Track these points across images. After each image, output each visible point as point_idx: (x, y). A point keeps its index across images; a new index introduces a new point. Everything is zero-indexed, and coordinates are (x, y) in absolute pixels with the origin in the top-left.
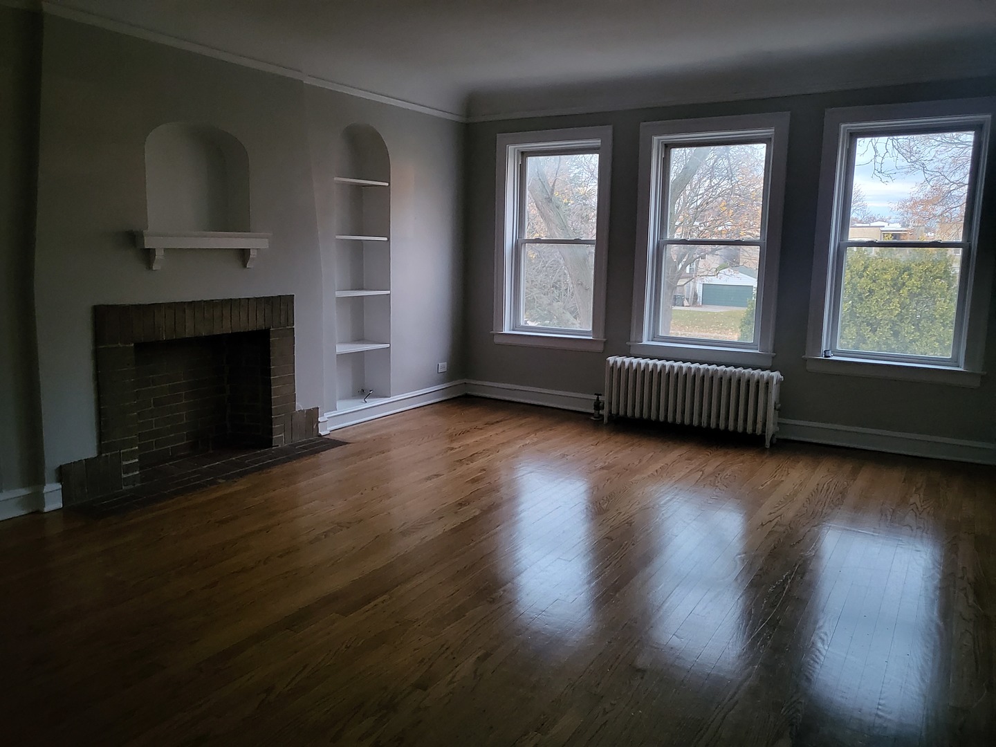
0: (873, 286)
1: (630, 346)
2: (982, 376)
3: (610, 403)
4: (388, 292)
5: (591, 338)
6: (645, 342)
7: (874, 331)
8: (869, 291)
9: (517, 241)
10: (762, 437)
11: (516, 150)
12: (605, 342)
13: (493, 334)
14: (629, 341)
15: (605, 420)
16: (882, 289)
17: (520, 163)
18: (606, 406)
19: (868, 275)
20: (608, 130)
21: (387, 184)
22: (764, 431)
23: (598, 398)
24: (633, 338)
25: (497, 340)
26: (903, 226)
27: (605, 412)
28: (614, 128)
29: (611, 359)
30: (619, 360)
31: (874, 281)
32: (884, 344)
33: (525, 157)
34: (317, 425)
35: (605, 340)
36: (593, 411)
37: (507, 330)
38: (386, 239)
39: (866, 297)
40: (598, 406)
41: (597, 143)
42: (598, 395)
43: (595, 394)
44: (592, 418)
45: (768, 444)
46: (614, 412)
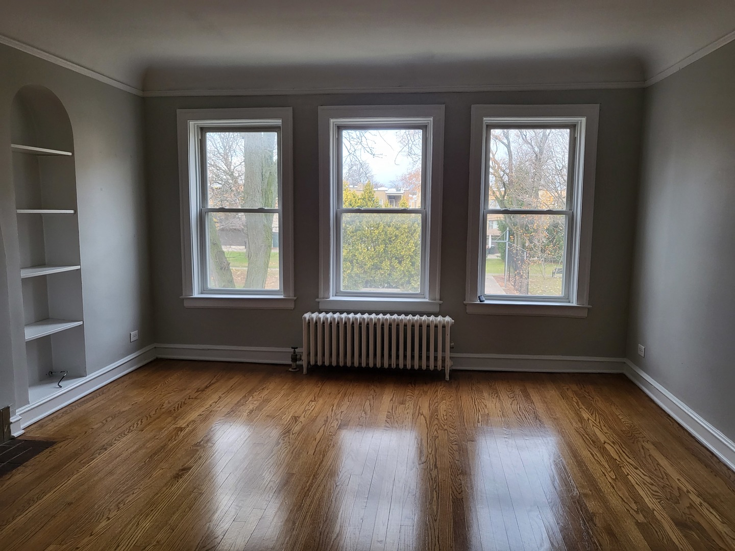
0: (397, 232)
1: (319, 302)
2: (589, 309)
3: (309, 354)
4: (78, 267)
5: (282, 297)
6: (332, 298)
7: (400, 263)
8: (396, 236)
9: (201, 211)
10: (443, 371)
11: (196, 125)
12: (295, 301)
13: (183, 299)
14: (318, 297)
15: (305, 371)
16: (402, 234)
17: (200, 138)
18: (304, 357)
19: (393, 225)
20: (289, 111)
21: (70, 154)
22: (443, 366)
23: (294, 350)
24: (321, 294)
25: (187, 304)
26: (397, 191)
27: (304, 363)
28: (293, 109)
29: (307, 316)
30: (315, 316)
31: (397, 229)
32: (407, 271)
33: (204, 133)
34: (9, 427)
35: (295, 298)
36: (290, 362)
37: (196, 294)
38: (72, 212)
39: (394, 240)
40: (295, 358)
41: (278, 122)
42: (295, 348)
43: (292, 348)
44: (290, 370)
45: (447, 377)
46: (312, 363)
